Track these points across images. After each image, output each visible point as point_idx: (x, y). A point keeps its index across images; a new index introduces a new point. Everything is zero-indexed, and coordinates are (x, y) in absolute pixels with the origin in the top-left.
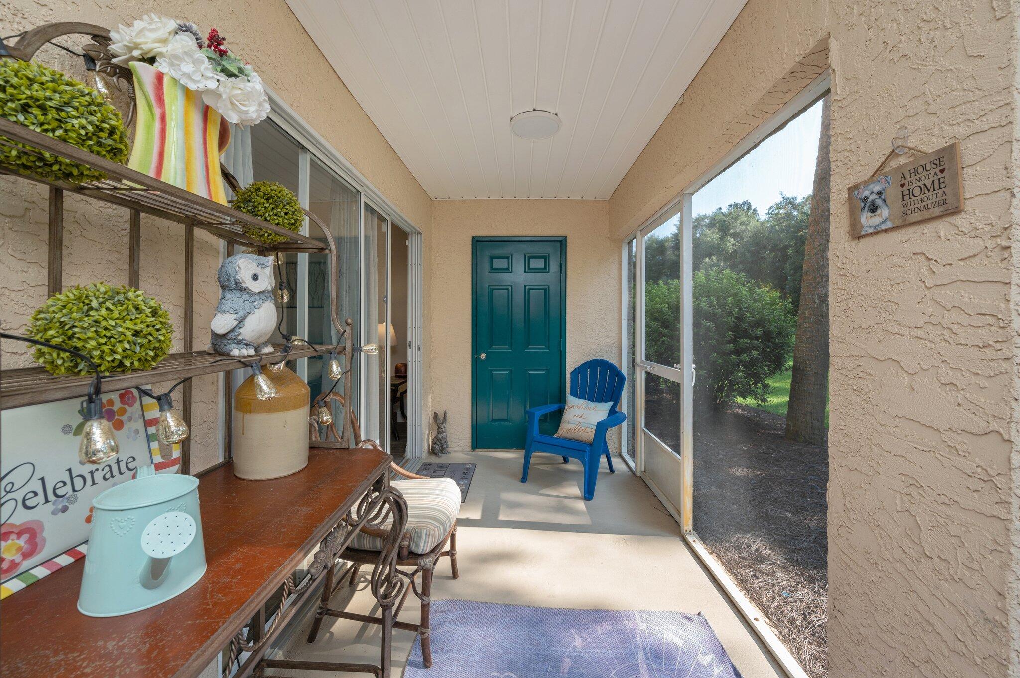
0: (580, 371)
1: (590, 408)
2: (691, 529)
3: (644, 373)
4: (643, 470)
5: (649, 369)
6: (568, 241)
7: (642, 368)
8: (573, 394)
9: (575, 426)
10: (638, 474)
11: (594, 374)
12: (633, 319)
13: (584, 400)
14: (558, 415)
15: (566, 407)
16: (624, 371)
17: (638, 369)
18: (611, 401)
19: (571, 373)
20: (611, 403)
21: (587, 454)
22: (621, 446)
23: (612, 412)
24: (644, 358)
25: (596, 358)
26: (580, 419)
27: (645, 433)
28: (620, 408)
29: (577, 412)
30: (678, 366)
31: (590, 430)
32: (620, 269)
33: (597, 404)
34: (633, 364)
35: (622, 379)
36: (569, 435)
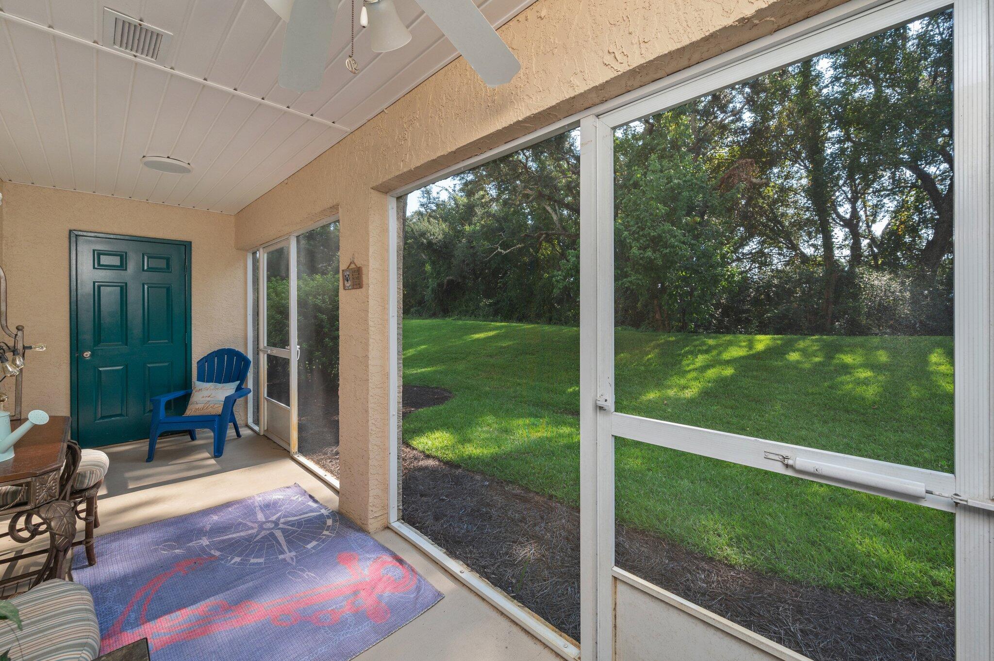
0: (208, 359)
1: (217, 389)
2: (297, 451)
3: (266, 356)
4: (266, 429)
5: (269, 352)
6: (193, 245)
7: (264, 352)
8: (201, 378)
9: (203, 405)
10: (262, 433)
11: (221, 361)
12: (256, 314)
13: (211, 384)
14: (185, 400)
15: (194, 392)
16: (250, 356)
17: (261, 354)
18: (237, 380)
19: (198, 363)
20: (238, 382)
21: (216, 422)
22: (247, 418)
23: (239, 388)
24: (266, 345)
25: (224, 348)
26: (209, 399)
27: (268, 400)
28: (247, 384)
29: (205, 393)
30: (288, 348)
31: (218, 405)
32: (246, 273)
33: (224, 384)
34: (257, 351)
35: (247, 362)
36: (198, 413)
